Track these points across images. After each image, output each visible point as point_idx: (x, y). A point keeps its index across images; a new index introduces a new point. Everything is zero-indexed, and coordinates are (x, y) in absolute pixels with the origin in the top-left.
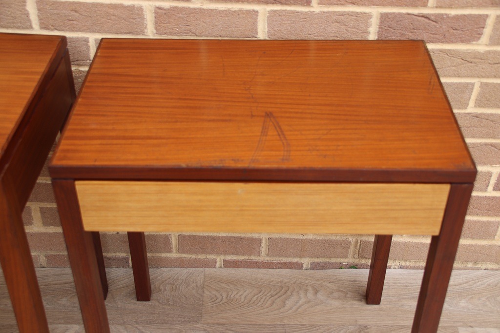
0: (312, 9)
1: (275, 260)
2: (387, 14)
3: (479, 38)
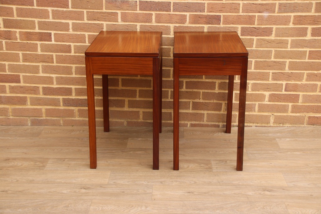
0: (221, 26)
1: (210, 123)
2: (243, 27)
3: (272, 35)
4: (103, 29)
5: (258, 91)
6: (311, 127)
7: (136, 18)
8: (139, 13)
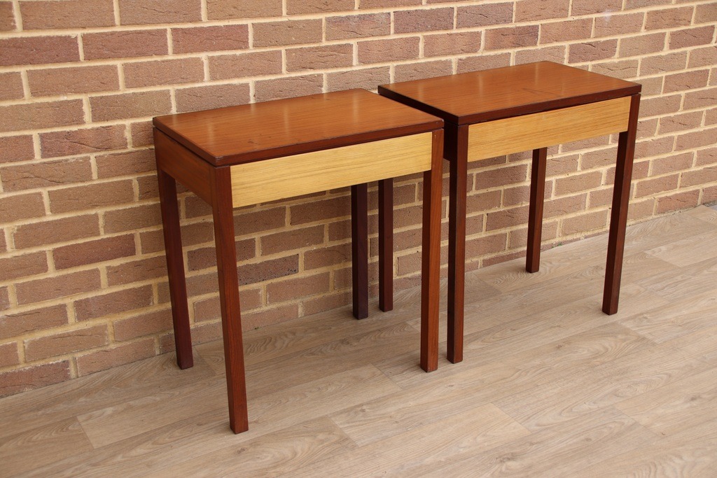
0: (537, 48)
2: (573, 45)
3: (614, 54)
4: (322, 86)
5: (591, 168)
6: (663, 218)
7: (389, 53)
8: (394, 40)
